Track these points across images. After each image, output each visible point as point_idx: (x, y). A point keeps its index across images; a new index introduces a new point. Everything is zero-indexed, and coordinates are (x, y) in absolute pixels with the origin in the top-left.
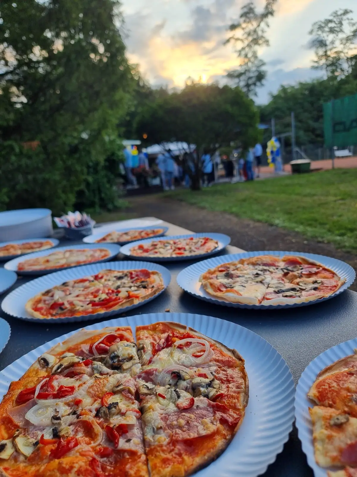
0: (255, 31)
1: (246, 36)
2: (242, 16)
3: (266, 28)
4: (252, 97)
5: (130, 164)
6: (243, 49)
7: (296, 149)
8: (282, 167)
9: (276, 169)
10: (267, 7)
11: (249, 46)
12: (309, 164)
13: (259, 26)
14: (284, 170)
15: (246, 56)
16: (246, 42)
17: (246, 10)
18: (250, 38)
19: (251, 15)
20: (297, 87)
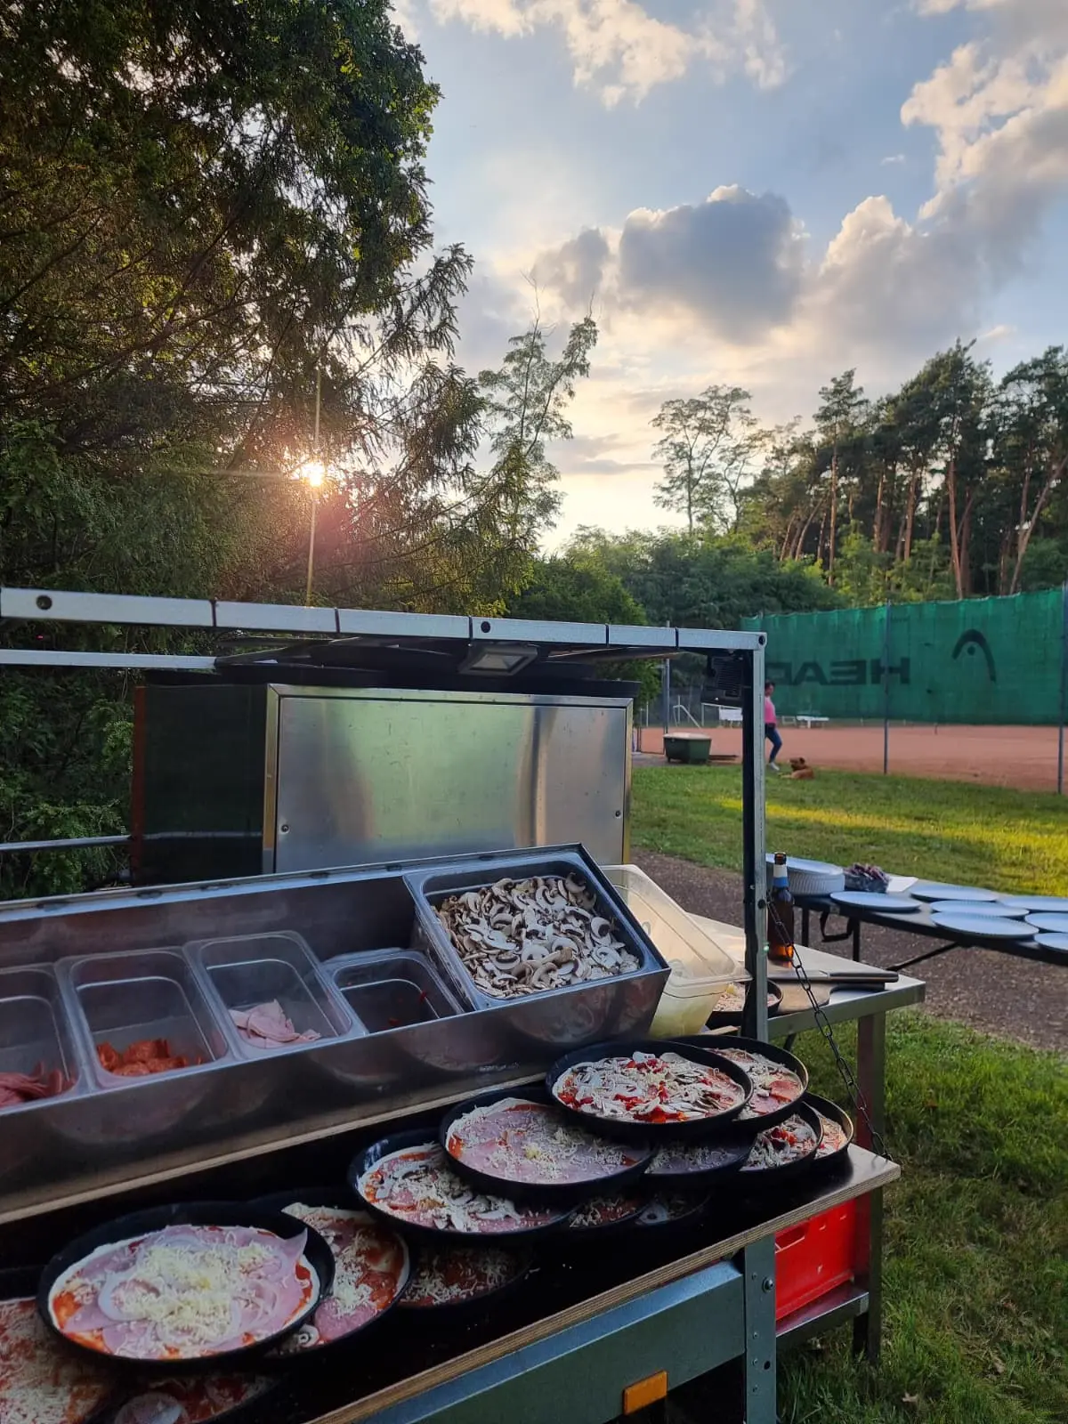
0: (541, 398)
1: (515, 404)
2: (510, 358)
3: (566, 398)
6: (509, 431)
10: (569, 353)
12: (706, 743)
13: (551, 387)
16: (515, 420)
17: (521, 346)
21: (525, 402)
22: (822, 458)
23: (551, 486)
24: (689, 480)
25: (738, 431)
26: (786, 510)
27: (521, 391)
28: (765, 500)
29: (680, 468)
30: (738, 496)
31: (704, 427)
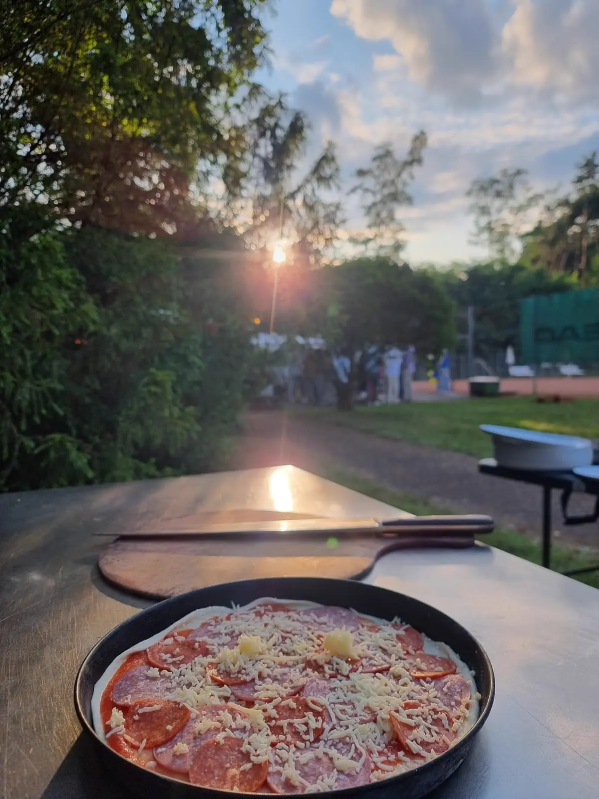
0: (393, 182)
1: (378, 187)
2: (375, 159)
3: (408, 180)
6: (374, 204)
8: (449, 384)
9: (440, 387)
10: (411, 153)
11: (383, 202)
12: (496, 385)
13: (399, 175)
14: (452, 390)
15: (378, 215)
16: (379, 197)
17: (381, 152)
18: (386, 191)
19: (389, 160)
21: (384, 185)
22: (577, 209)
23: (401, 236)
24: (489, 228)
25: (521, 196)
26: (552, 243)
27: (382, 179)
28: (540, 238)
29: (484, 221)
30: (523, 237)
31: (499, 194)
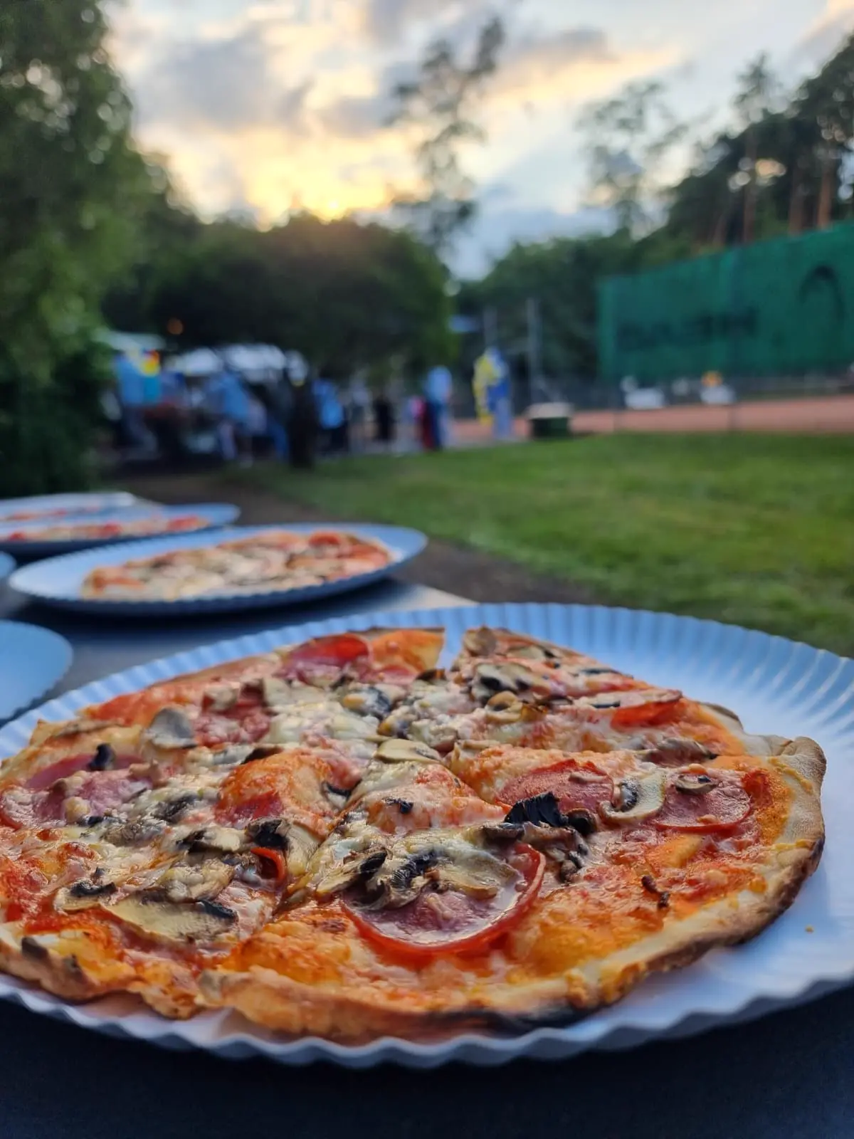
4: (446, 258)
5: (135, 396)
7: (539, 383)
12: (567, 420)
20: (550, 247)
